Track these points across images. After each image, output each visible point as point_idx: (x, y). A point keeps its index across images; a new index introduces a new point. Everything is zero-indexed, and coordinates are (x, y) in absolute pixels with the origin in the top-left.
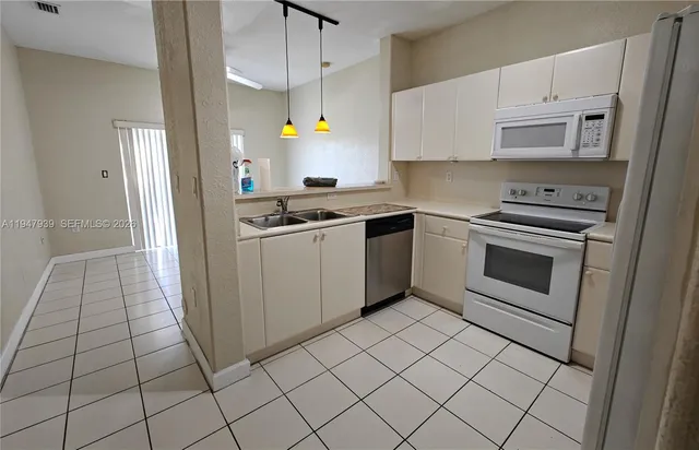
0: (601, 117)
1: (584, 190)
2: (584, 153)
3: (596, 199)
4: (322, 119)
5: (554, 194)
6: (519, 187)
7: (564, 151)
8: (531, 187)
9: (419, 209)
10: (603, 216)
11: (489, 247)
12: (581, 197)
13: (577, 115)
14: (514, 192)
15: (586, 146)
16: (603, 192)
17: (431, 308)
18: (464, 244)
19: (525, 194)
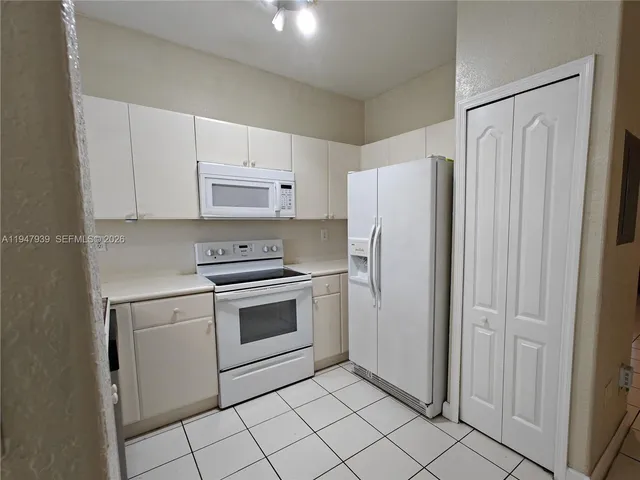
0: (290, 187)
1: (270, 243)
2: (285, 214)
3: (277, 249)
5: (248, 249)
6: (219, 246)
8: (228, 246)
11: (243, 313)
12: (269, 250)
13: (277, 183)
14: (214, 253)
15: (283, 208)
16: (279, 243)
17: (176, 431)
18: (210, 320)
19: (224, 252)
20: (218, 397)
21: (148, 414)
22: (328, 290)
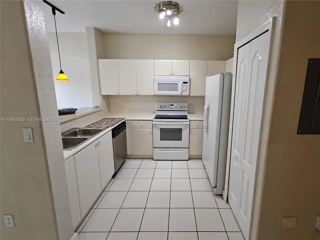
0: (187, 83)
1: (182, 104)
2: (184, 94)
3: (185, 107)
4: (61, 72)
5: (173, 107)
6: (163, 104)
7: (178, 93)
8: (166, 104)
9: (126, 119)
10: (187, 112)
11: (161, 129)
12: (181, 107)
13: (181, 82)
14: (161, 107)
15: (184, 91)
16: (186, 105)
17: (139, 161)
18: (151, 130)
19: (165, 107)
20: (153, 155)
21: (134, 154)
22: (198, 127)
